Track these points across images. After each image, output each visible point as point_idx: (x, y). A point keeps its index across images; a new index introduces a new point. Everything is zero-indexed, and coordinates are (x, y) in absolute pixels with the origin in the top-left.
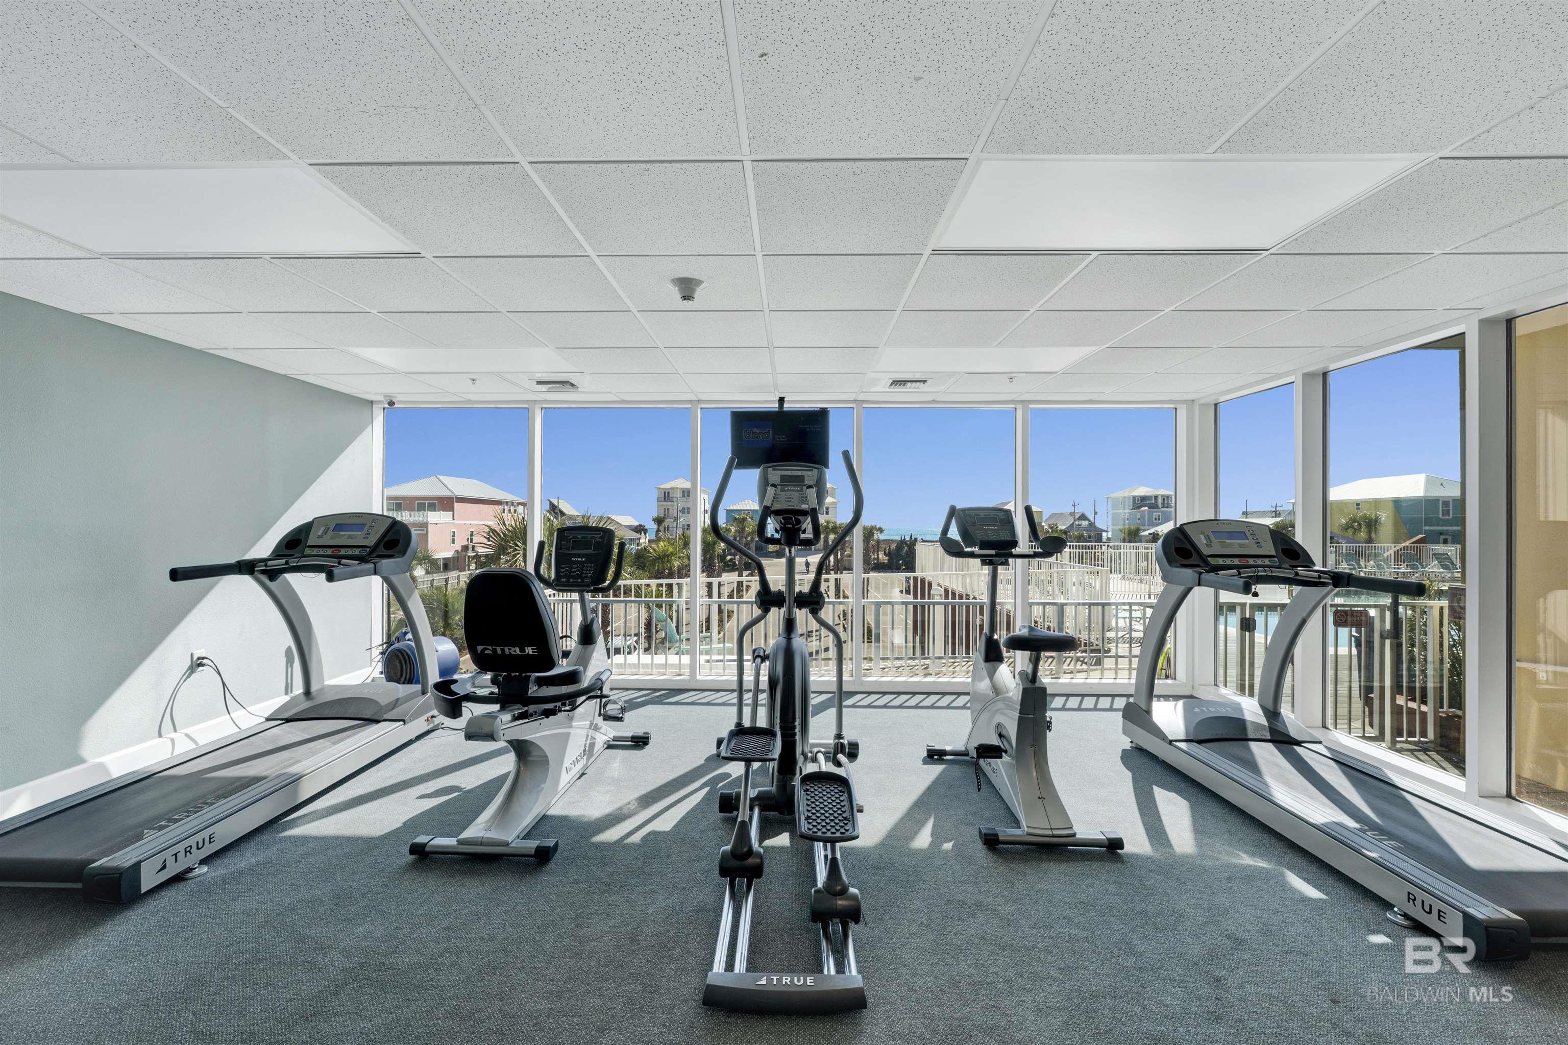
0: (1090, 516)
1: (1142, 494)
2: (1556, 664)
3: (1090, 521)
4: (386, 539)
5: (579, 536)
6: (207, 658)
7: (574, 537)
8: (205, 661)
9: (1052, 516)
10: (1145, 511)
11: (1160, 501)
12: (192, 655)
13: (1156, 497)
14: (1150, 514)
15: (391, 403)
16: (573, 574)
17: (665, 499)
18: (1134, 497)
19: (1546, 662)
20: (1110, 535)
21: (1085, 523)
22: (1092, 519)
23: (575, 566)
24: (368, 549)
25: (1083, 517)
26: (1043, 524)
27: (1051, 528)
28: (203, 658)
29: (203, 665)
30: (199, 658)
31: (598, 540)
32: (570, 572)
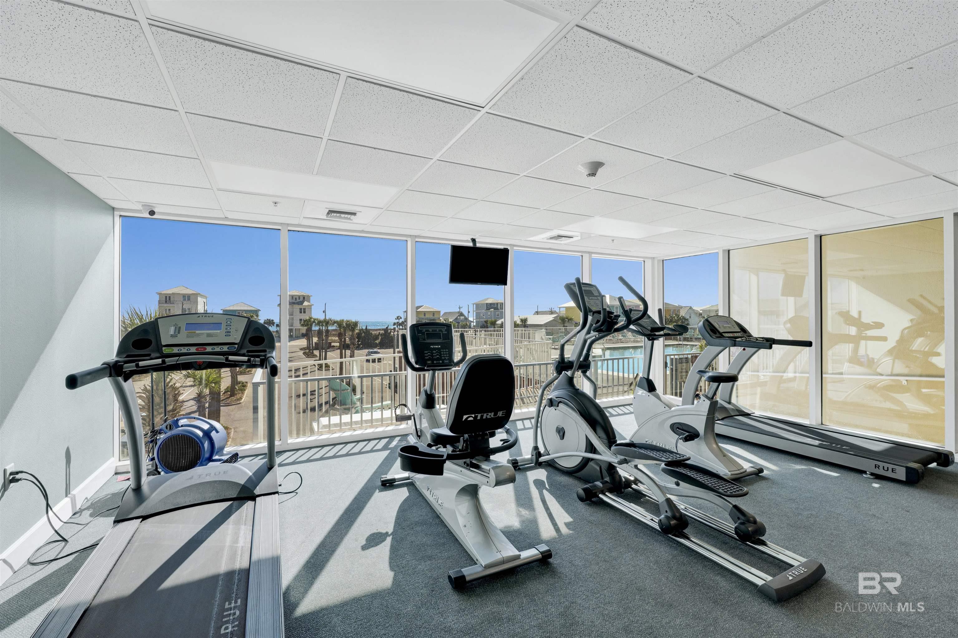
0: (466, 314)
1: (490, 302)
2: (752, 372)
3: (465, 316)
4: (248, 337)
5: (430, 330)
6: (22, 472)
7: (427, 331)
8: (18, 476)
9: (445, 313)
10: (492, 311)
11: (499, 306)
12: (5, 471)
13: (497, 304)
14: (495, 313)
15: (152, 213)
16: (435, 357)
17: (166, 302)
18: (487, 304)
19: (749, 371)
20: (475, 324)
21: (462, 318)
22: (467, 316)
23: (435, 352)
24: (236, 346)
25: (461, 314)
26: (441, 318)
27: (445, 321)
28: (17, 473)
29: (18, 480)
30: (11, 474)
31: (444, 332)
32: (432, 356)
